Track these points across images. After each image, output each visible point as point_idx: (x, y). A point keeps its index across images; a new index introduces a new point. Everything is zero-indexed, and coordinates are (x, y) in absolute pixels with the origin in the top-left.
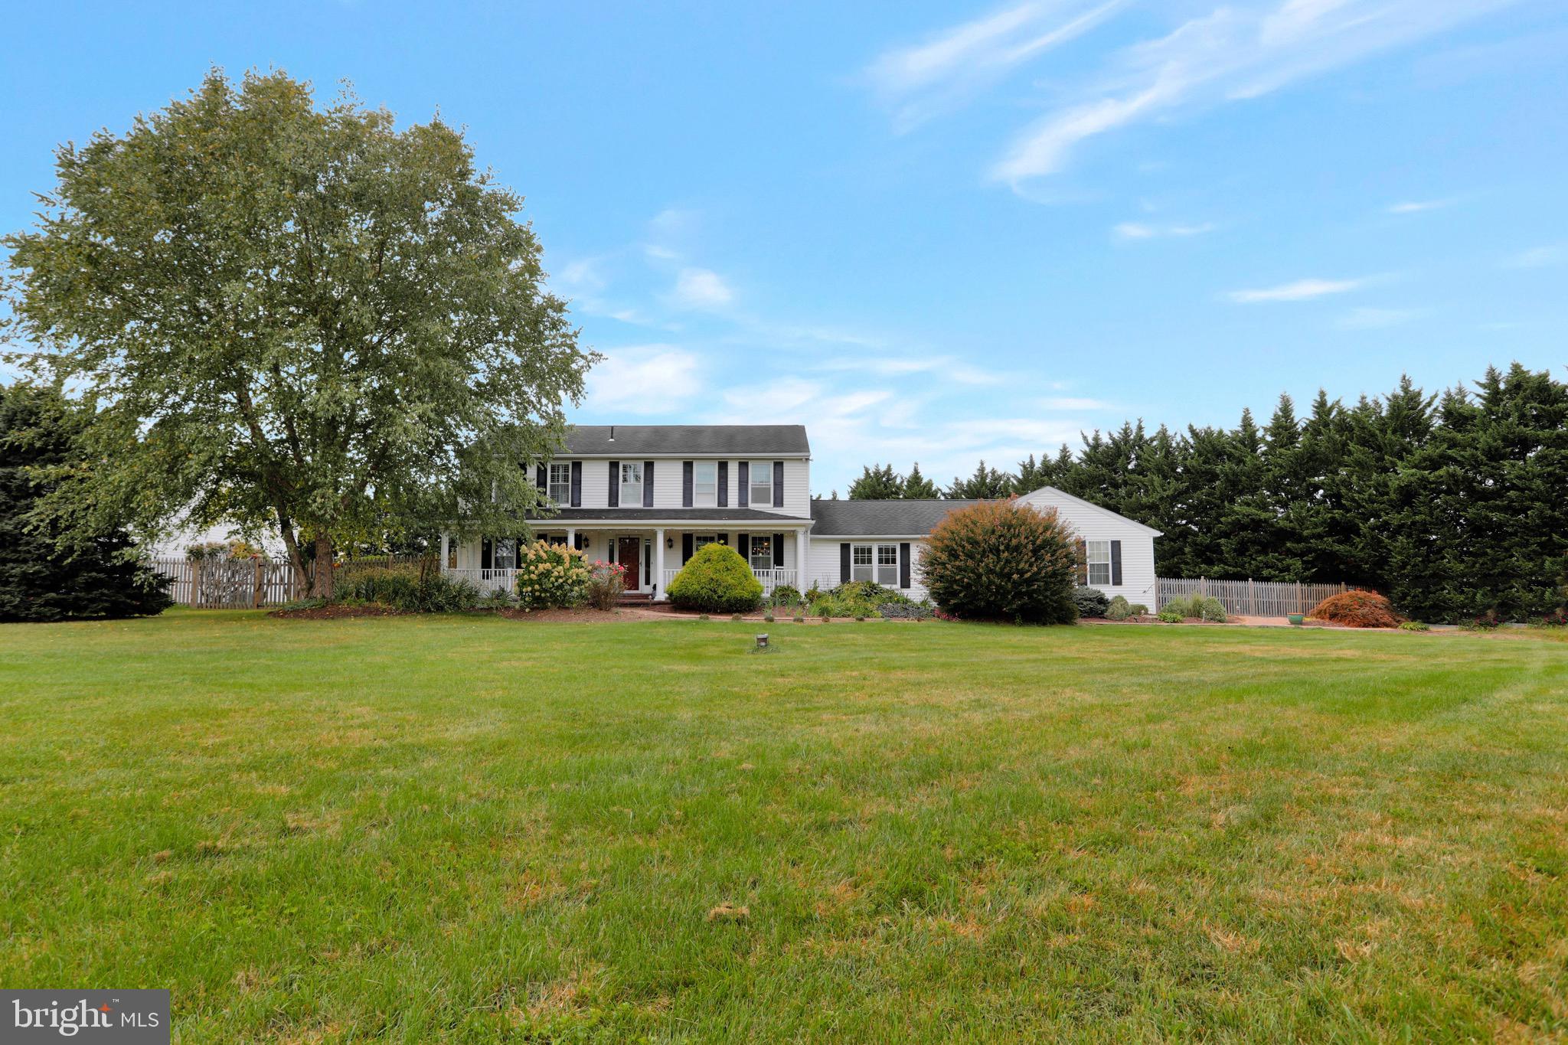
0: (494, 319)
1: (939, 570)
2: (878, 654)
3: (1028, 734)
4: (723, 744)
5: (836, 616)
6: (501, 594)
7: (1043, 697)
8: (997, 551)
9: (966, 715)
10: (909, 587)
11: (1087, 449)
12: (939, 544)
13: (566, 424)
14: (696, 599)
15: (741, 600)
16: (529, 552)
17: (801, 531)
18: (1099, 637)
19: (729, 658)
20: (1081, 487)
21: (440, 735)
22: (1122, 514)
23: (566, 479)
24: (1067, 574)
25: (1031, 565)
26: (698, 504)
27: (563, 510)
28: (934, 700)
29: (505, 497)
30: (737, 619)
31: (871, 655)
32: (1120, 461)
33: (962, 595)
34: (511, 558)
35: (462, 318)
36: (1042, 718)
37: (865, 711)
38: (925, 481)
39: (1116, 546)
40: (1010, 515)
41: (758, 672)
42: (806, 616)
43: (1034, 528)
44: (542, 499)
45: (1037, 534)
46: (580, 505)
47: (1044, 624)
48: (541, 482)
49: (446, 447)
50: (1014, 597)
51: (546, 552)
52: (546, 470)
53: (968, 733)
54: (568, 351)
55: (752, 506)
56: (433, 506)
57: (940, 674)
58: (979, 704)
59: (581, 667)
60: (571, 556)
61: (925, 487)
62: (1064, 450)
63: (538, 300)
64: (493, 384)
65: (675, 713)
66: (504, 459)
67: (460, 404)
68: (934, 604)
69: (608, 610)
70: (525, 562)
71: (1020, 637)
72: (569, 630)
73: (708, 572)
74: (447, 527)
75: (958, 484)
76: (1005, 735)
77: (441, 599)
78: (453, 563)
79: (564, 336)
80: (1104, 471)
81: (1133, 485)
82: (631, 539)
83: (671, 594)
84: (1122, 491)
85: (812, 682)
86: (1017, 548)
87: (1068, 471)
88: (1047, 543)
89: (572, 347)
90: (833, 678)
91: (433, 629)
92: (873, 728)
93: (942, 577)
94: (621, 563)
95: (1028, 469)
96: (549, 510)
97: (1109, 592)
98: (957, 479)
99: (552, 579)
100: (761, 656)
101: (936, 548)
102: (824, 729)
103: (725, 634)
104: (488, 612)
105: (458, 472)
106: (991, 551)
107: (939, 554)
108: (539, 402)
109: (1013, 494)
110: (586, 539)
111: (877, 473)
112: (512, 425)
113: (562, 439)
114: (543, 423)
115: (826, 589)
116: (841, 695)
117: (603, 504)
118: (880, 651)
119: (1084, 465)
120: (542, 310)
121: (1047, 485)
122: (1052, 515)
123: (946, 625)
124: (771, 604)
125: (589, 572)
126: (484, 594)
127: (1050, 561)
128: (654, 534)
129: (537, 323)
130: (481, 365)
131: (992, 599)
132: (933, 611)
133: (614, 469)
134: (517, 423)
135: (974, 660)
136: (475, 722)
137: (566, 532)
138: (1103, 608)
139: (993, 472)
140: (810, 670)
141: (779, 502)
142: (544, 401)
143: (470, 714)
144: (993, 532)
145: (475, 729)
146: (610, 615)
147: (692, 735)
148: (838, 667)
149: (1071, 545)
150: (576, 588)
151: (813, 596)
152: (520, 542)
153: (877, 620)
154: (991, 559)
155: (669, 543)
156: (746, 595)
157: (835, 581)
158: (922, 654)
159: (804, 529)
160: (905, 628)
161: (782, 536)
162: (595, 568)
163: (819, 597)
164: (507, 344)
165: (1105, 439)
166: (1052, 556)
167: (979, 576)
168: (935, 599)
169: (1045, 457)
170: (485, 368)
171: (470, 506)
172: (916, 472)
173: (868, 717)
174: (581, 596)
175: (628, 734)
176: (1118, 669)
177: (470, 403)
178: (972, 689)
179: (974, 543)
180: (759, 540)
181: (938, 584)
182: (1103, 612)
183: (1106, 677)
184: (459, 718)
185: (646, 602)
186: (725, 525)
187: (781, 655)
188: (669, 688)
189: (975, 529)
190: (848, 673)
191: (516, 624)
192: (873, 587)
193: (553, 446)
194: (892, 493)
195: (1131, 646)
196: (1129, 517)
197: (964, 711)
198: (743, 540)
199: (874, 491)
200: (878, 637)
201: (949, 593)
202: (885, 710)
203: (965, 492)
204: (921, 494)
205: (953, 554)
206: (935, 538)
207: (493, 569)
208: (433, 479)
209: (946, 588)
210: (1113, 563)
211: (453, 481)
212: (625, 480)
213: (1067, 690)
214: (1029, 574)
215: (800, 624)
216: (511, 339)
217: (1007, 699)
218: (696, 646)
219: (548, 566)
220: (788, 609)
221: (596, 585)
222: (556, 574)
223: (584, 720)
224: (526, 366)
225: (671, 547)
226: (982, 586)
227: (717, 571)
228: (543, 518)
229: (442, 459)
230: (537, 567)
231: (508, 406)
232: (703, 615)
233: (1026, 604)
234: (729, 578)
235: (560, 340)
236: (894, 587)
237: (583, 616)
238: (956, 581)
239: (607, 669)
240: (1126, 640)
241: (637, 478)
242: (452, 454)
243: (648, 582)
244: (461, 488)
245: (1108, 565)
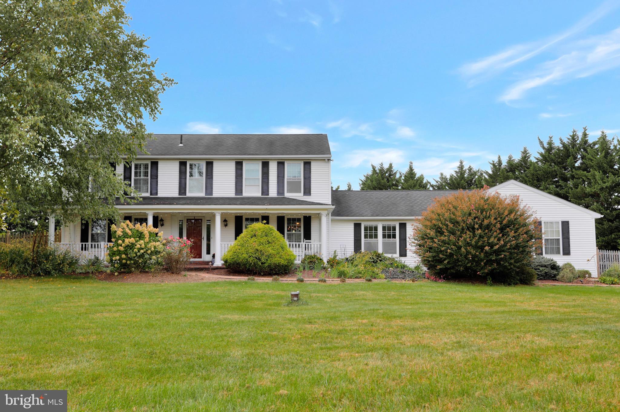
0: (88, 52)
1: (429, 243)
2: (382, 306)
3: (498, 369)
4: (265, 375)
5: (351, 277)
6: (96, 261)
7: (509, 340)
8: (472, 229)
9: (450, 353)
10: (405, 256)
11: (543, 151)
12: (428, 223)
13: (146, 133)
14: (245, 265)
15: (279, 266)
16: (117, 229)
17: (324, 213)
18: (552, 295)
19: (270, 309)
20: (538, 181)
21: (46, 371)
22: (570, 201)
23: (146, 174)
24: (527, 246)
25: (499, 240)
26: (246, 193)
27: (144, 198)
28: (425, 342)
29: (99, 188)
30: (276, 280)
31: (377, 307)
32: (569, 160)
33: (446, 262)
34: (104, 234)
35: (64, 50)
36: (508, 356)
37: (372, 350)
38: (417, 176)
39: (565, 225)
40: (482, 201)
41: (292, 320)
42: (328, 277)
43: (502, 211)
44: (128, 190)
45: (504, 216)
46: (157, 194)
47: (509, 285)
48: (127, 177)
49: (53, 150)
50: (485, 264)
51: (131, 230)
52: (131, 167)
53: (451, 367)
54: (147, 77)
55: (287, 195)
56: (42, 195)
57: (430, 322)
58: (459, 345)
59: (158, 317)
60: (150, 233)
61: (417, 180)
62: (525, 152)
63: (122, 38)
64: (89, 102)
65: (228, 351)
66: (99, 159)
67: (63, 117)
68: (425, 269)
69: (178, 273)
70: (115, 237)
71: (490, 294)
72: (147, 289)
73: (254, 244)
74: (53, 211)
75: (443, 178)
76: (480, 369)
77: (49, 266)
78: (58, 238)
79: (144, 65)
80: (556, 168)
81: (578, 178)
82: (196, 220)
83: (226, 262)
84: (570, 183)
85: (332, 327)
86: (488, 227)
87: (528, 168)
88: (511, 223)
89: (150, 74)
90: (349, 324)
91: (41, 289)
92: (379, 363)
93: (431, 248)
94: (188, 238)
95: (497, 167)
96: (133, 198)
97: (560, 260)
98: (442, 174)
99: (136, 250)
100: (294, 308)
101: (426, 226)
102: (341, 363)
103: (267, 291)
104: (86, 275)
105: (62, 169)
106: (468, 229)
107: (428, 231)
108: (125, 115)
109: (485, 186)
110: (162, 220)
111: (382, 170)
112: (104, 134)
113: (143, 143)
114: (128, 132)
115: (343, 257)
116: (355, 337)
117: (174, 193)
118: (383, 304)
119: (540, 163)
120: (126, 46)
121: (511, 178)
122: (515, 201)
123: (434, 284)
124: (302, 268)
125: (164, 245)
126: (83, 262)
127: (514, 237)
128: (214, 216)
129: (123, 55)
130: (79, 88)
131: (469, 265)
132: (424, 274)
133: (183, 167)
134: (108, 131)
135: (456, 311)
136: (74, 360)
137: (146, 215)
138: (555, 272)
139: (470, 169)
140: (332, 319)
141: (307, 191)
142: (129, 115)
143: (71, 355)
144: (470, 214)
145: (74, 366)
146: (179, 277)
147: (242, 368)
148: (352, 317)
149: (530, 224)
150: (154, 257)
151: (333, 262)
152: (111, 222)
153: (381, 281)
154: (467, 235)
155: (225, 222)
156: (283, 262)
157: (350, 251)
158: (416, 307)
159: (326, 212)
160: (403, 287)
161: (310, 217)
162: (168, 242)
163: (338, 263)
164: (100, 71)
165: (557, 144)
166: (515, 232)
167: (459, 248)
168: (425, 265)
169: (510, 157)
170: (83, 89)
171: (72, 194)
172: (411, 169)
173: (375, 354)
174: (158, 263)
175: (193, 367)
176: (568, 320)
177: (71, 117)
178: (454, 334)
179: (455, 223)
180: (292, 221)
181: (428, 254)
182: (555, 276)
183: (559, 326)
184: (61, 357)
185: (207, 268)
186: (267, 209)
187: (309, 307)
188: (224, 333)
189: (456, 213)
190: (360, 321)
191: (107, 285)
192: (379, 256)
193: (135, 148)
194: (393, 185)
195: (578, 302)
196: (576, 203)
197: (449, 350)
198: (280, 220)
199: (379, 183)
200: (382, 293)
201: (436, 260)
202: (387, 349)
203: (448, 184)
204: (415, 186)
205: (440, 232)
206: (426, 219)
207: (90, 243)
208: (42, 174)
209: (434, 257)
210: (563, 239)
211: (58, 175)
212: (191, 175)
213: (528, 335)
214: (497, 246)
215: (323, 284)
216: (103, 67)
217: (482, 341)
218: (245, 301)
219: (132, 240)
220: (314, 272)
221: (169, 254)
222: (138, 246)
223: (159, 357)
224: (115, 89)
225: (226, 225)
226: (461, 255)
227: (261, 244)
228: (128, 204)
229: (49, 159)
230: (123, 241)
231: (101, 119)
232: (251, 277)
233: (495, 269)
234: (269, 249)
235: (141, 69)
236: (395, 256)
237: (159, 278)
238: (441, 251)
239: (177, 318)
240: (574, 297)
241: (200, 173)
242: (57, 155)
243: (208, 252)
244: (65, 181)
245: (559, 239)
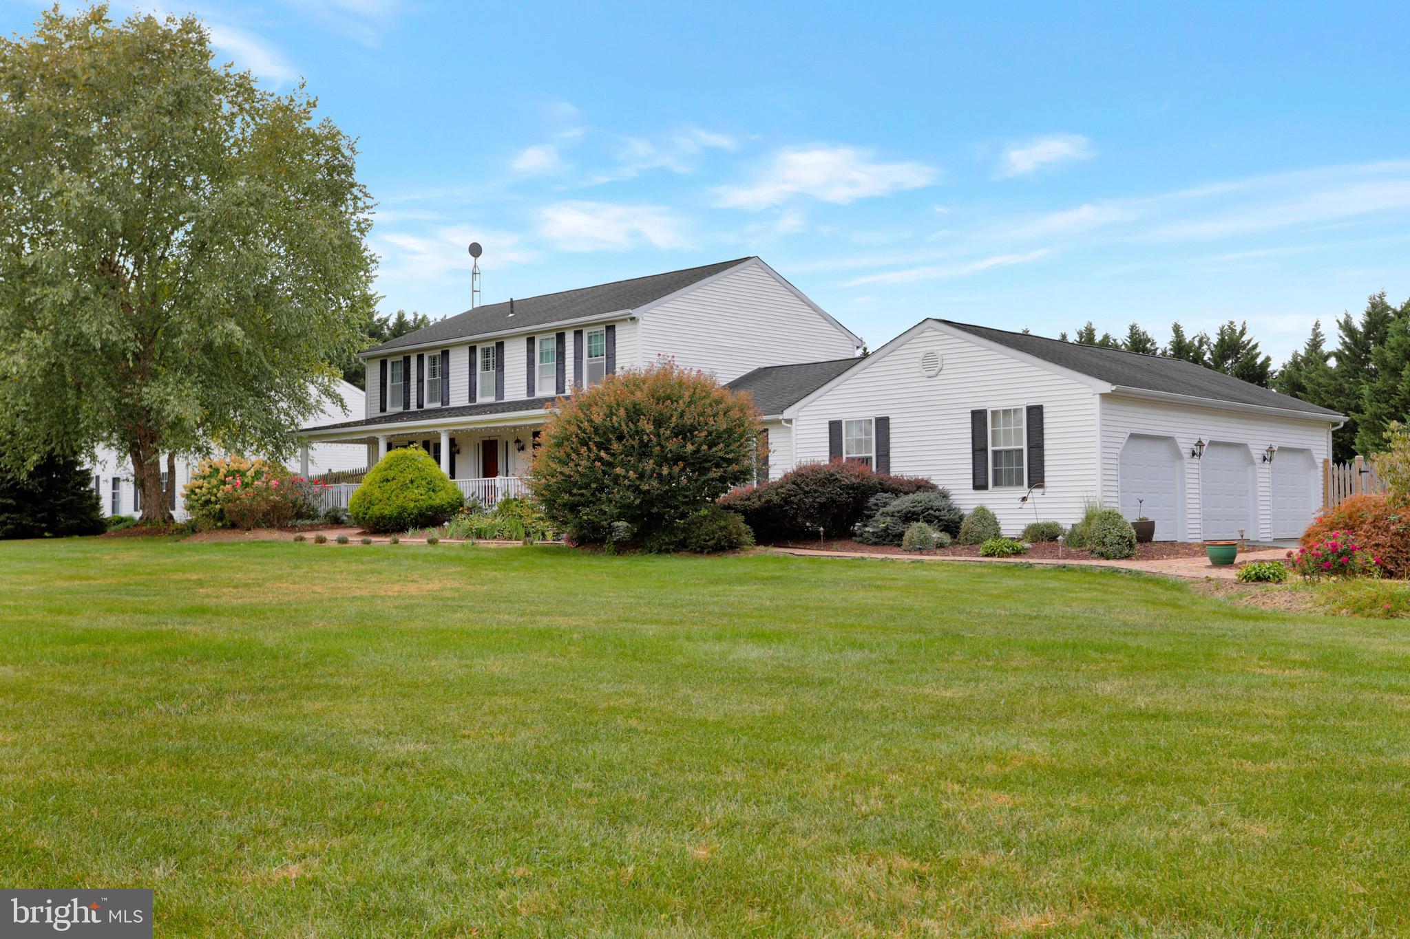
26: (541, 391)
39: (1035, 414)
46: (449, 401)
48: (420, 379)
52: (423, 363)
82: (492, 442)
117: (465, 399)
133: (473, 355)
155: (518, 444)
210: (1030, 448)
212: (485, 368)
225: (521, 449)
245: (1021, 450)
